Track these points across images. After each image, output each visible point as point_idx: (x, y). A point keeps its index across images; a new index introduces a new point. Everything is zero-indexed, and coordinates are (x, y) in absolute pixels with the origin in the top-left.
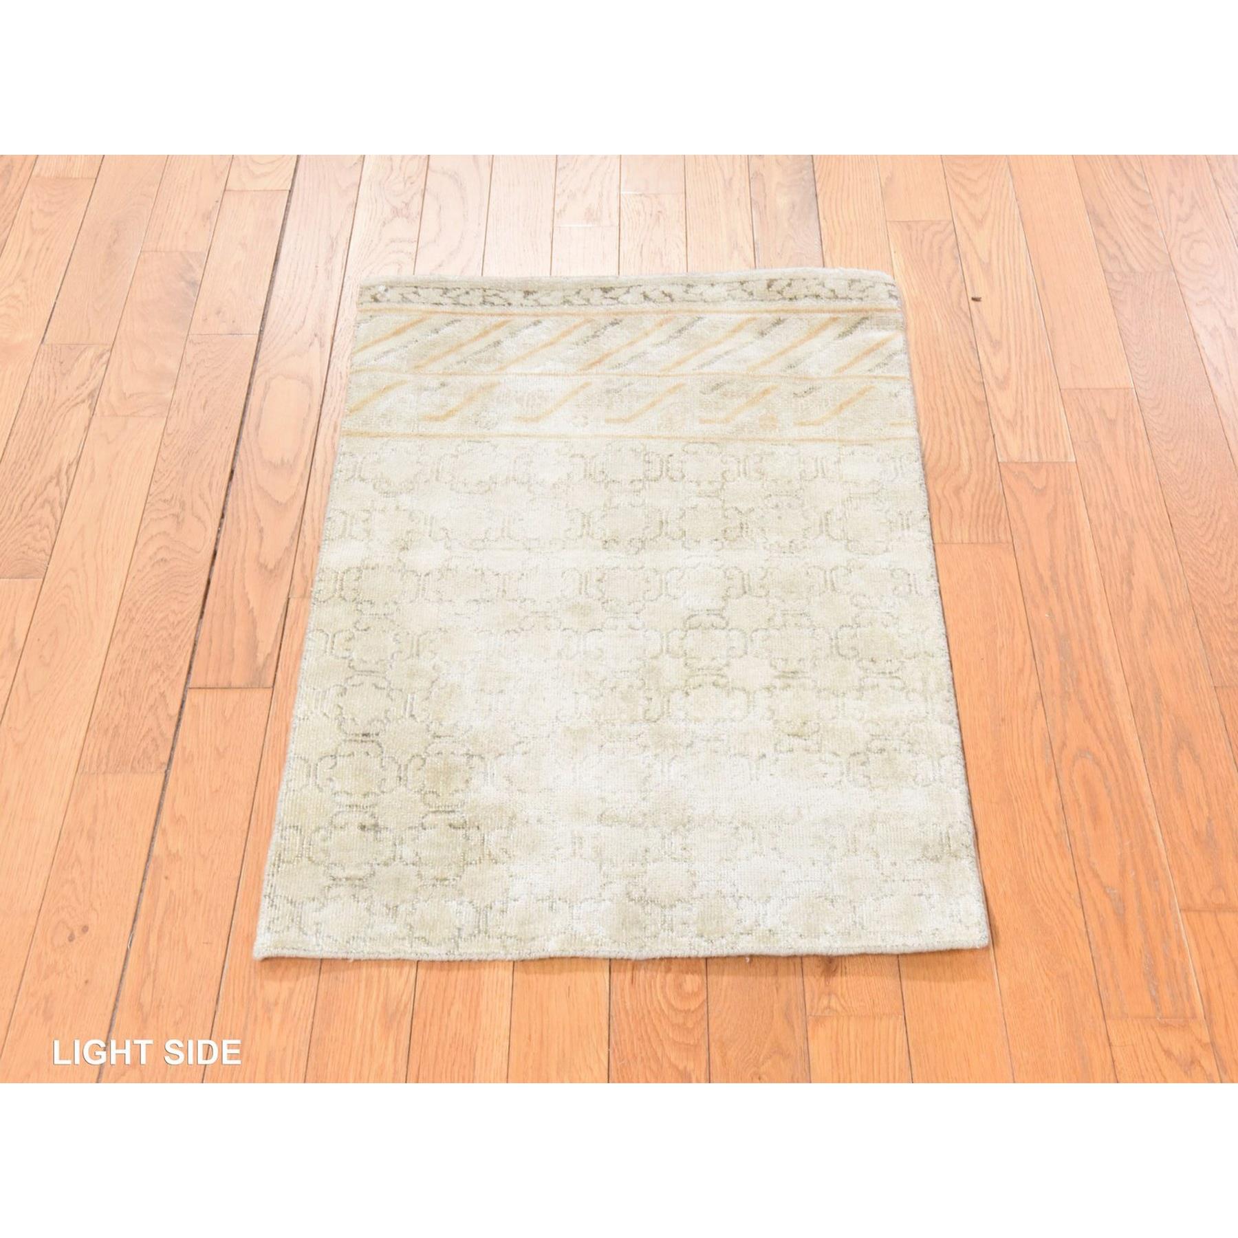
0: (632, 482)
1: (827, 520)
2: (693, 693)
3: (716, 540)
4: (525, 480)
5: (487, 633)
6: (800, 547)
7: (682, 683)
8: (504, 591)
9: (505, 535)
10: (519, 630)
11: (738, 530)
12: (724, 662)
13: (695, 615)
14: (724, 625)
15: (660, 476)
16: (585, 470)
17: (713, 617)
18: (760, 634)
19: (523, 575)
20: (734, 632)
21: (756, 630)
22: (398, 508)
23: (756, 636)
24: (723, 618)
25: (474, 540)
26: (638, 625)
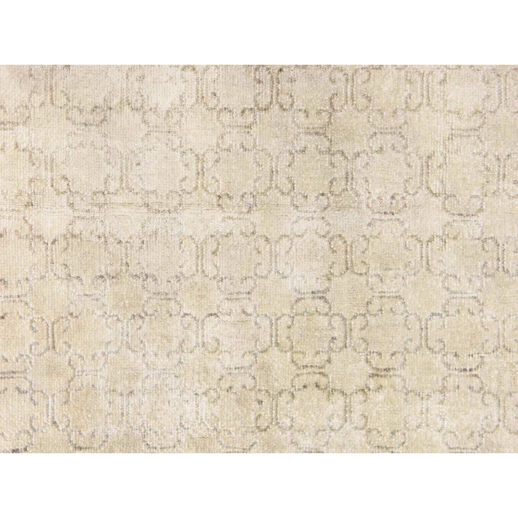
0: (243, 112)
1: (428, 166)
2: (297, 394)
3: (323, 195)
4: (139, 105)
6: (401, 206)
7: (288, 383)
10: (143, 315)
12: (326, 357)
15: (271, 103)
16: (197, 90)
17: (317, 301)
18: (358, 322)
20: (336, 318)
21: (355, 317)
22: (17, 146)
23: (355, 324)
24: (326, 301)
25: (95, 193)
26: (250, 310)
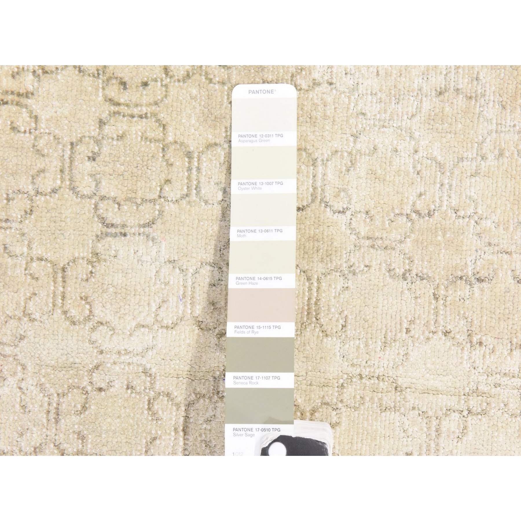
5: (462, 213)
8: (436, 298)
9: (434, 423)
11: (64, 407)
13: (144, 226)
14: (101, 205)
19: (408, 331)
